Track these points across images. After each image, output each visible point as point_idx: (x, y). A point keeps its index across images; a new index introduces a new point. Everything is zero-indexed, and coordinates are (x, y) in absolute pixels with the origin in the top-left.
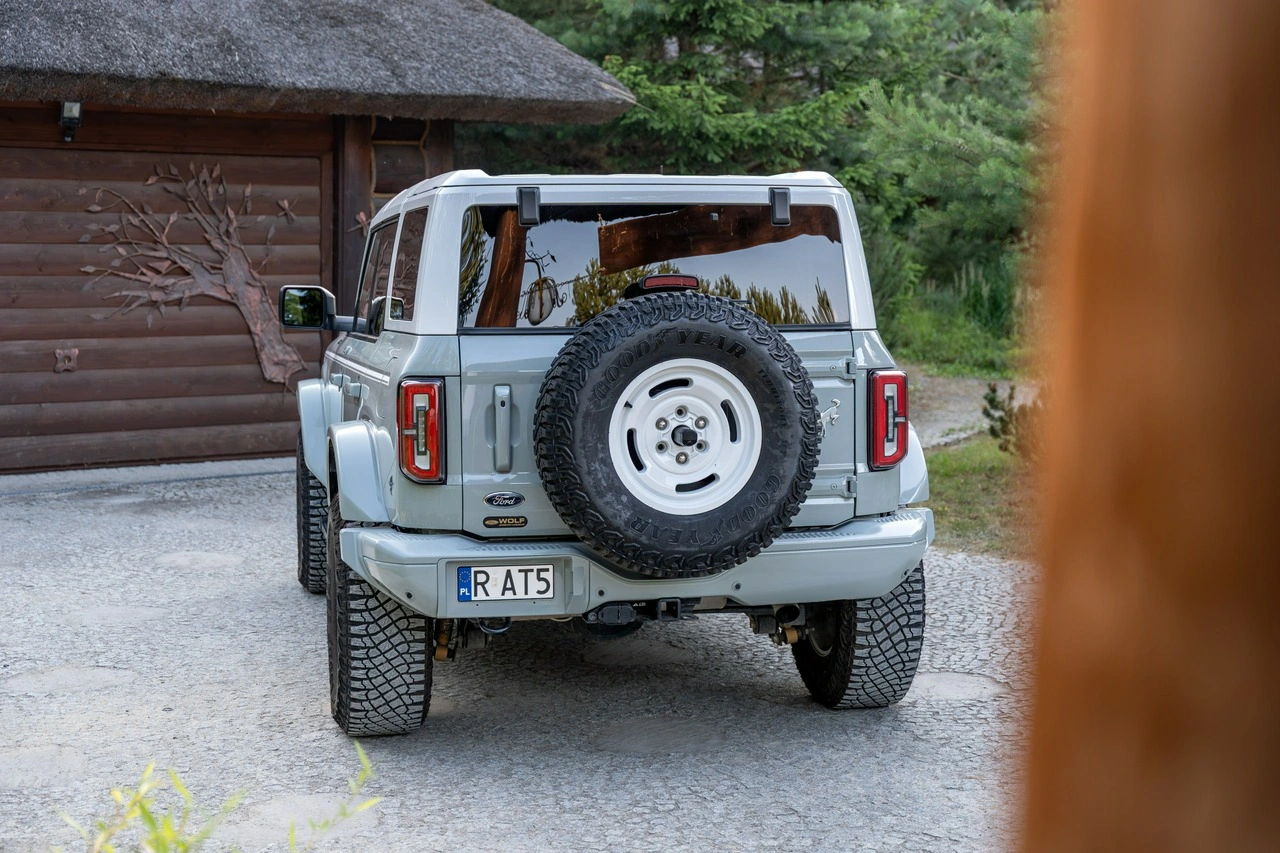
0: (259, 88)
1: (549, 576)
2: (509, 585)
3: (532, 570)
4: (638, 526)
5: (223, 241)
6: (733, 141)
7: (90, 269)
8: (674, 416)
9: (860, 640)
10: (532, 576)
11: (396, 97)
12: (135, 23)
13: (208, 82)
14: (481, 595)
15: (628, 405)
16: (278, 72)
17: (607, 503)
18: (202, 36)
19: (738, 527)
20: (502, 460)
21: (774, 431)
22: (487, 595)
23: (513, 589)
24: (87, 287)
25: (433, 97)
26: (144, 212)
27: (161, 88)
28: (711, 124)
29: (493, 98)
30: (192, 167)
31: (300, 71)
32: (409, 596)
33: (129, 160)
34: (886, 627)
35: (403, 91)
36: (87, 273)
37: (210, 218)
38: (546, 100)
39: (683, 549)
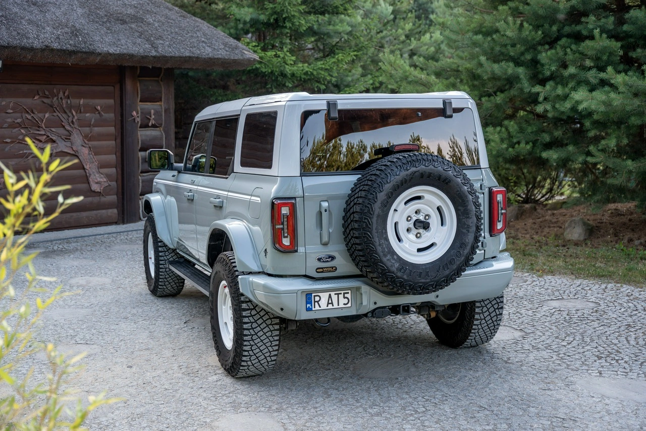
0: (92, 53)
1: (349, 296)
2: (330, 302)
3: (341, 294)
4: (402, 271)
5: (70, 126)
6: (297, 77)
7: (8, 140)
8: (415, 214)
9: (477, 316)
10: (341, 296)
11: (154, 57)
12: (30, 22)
13: (68, 50)
14: (317, 307)
15: (396, 210)
16: (100, 45)
17: (388, 260)
18: (62, 28)
19: (448, 268)
20: (325, 239)
21: (463, 220)
22: (320, 307)
23: (332, 303)
24: (6, 150)
25: (171, 57)
26: (33, 113)
27: (46, 53)
28: (288, 69)
29: (197, 58)
30: (55, 91)
31: (110, 45)
32: (282, 309)
33: (25, 88)
34: (488, 309)
35: (158, 54)
36: (7, 142)
37: (64, 115)
38: (221, 59)
39: (423, 281)
